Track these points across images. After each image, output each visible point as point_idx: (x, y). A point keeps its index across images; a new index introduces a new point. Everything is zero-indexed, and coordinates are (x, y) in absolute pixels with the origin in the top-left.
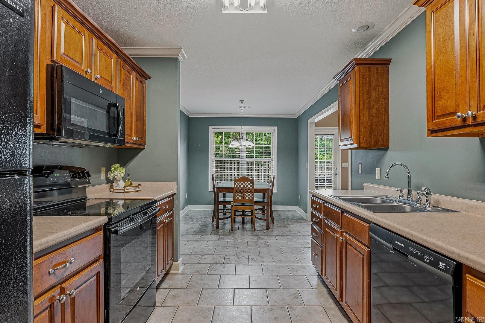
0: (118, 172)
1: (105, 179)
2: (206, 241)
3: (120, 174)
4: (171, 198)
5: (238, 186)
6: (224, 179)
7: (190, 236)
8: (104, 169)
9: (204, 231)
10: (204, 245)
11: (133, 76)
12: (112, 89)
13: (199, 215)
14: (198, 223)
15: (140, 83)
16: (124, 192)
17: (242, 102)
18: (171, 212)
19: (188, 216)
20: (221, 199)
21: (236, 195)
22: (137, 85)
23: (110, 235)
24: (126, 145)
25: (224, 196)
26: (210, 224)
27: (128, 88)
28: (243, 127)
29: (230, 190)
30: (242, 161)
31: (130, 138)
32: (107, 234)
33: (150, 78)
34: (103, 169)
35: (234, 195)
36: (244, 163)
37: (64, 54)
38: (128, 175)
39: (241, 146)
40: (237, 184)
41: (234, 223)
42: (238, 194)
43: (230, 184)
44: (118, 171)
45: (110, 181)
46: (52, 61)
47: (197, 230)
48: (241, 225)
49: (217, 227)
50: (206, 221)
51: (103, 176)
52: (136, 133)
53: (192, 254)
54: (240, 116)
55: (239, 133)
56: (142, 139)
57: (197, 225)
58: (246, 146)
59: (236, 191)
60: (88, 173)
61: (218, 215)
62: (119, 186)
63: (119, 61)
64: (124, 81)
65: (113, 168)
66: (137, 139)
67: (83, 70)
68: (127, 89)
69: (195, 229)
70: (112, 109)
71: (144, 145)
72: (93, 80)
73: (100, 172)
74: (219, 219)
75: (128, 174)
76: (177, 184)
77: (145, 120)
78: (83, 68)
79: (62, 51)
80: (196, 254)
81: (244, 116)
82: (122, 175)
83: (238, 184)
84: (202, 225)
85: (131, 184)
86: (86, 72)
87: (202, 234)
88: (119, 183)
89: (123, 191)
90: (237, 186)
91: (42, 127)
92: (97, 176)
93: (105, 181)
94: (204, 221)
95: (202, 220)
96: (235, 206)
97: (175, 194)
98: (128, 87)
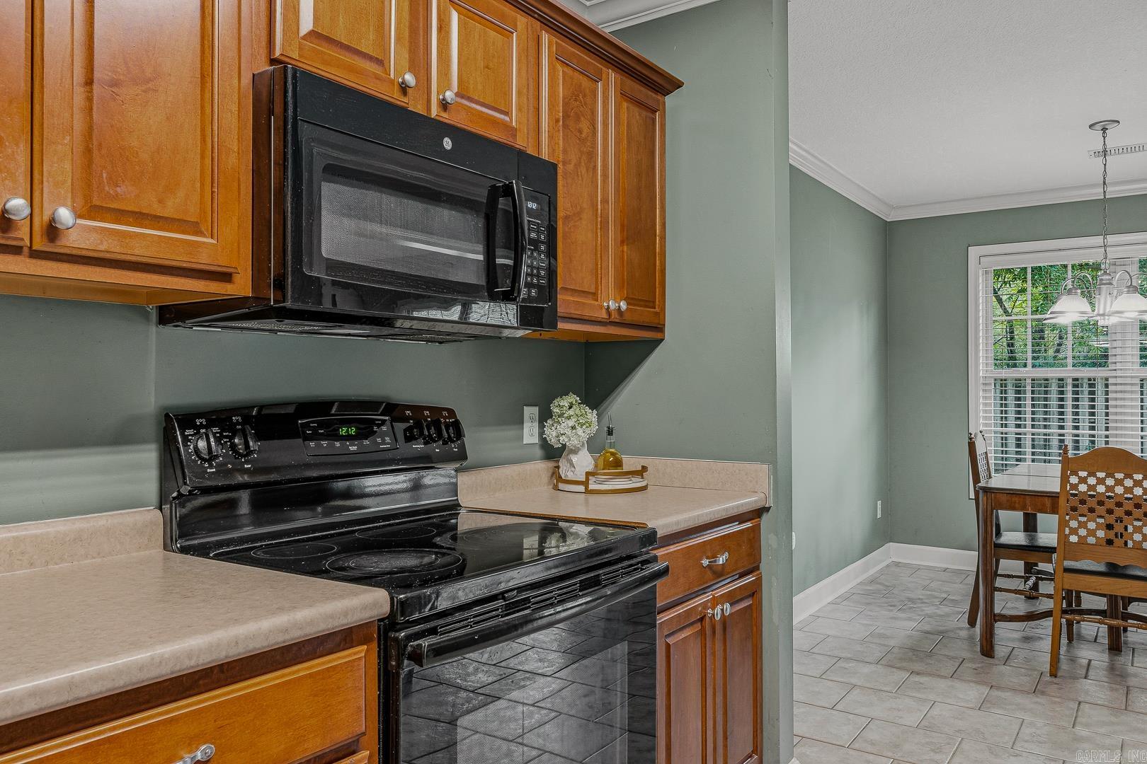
0: (571, 423)
1: (538, 447)
2: (925, 700)
3: (573, 428)
4: (749, 525)
5: (1083, 488)
6: (1033, 454)
7: (866, 669)
8: (535, 410)
9: (931, 654)
10: (912, 719)
11: (608, 89)
12: (514, 136)
13: (925, 588)
14: (910, 619)
15: (636, 110)
16: (588, 491)
17: (1104, 130)
18: (750, 579)
19: (881, 587)
20: (1014, 536)
21: (1074, 524)
22: (624, 117)
23: (399, 665)
24: (561, 325)
25: (1030, 525)
26: (961, 629)
27: (586, 131)
28: (1111, 239)
29: (1048, 502)
30: (1119, 381)
31: (596, 303)
32: (391, 657)
33: (678, 85)
34: (531, 412)
35: (1063, 524)
36: (1128, 388)
37: (313, 34)
38: (610, 432)
39: (1103, 315)
40: (1074, 480)
41: (1070, 639)
42: (1079, 522)
43: (1047, 478)
44: (569, 418)
45: (553, 453)
46: (273, 61)
47: (900, 648)
48: (1105, 657)
49: (988, 650)
50: (947, 615)
51: (530, 434)
52: (620, 285)
53: (856, 745)
54: (1097, 193)
55: (1096, 267)
56: (651, 304)
57: (904, 627)
58: (1126, 315)
59: (1074, 509)
60: (457, 425)
61: (990, 602)
62: (573, 469)
63: (545, 37)
64: (566, 104)
65: (556, 410)
66: (623, 305)
67: (392, 82)
68: (580, 131)
69: (892, 643)
70: (503, 203)
71: (660, 328)
72: (434, 112)
73: (520, 422)
74: (993, 619)
75: (609, 428)
76: (775, 472)
77: (663, 238)
78: (392, 76)
79: (306, 24)
80: (870, 749)
81: (1113, 192)
82: (580, 431)
83: (1083, 480)
84: (927, 628)
85: (618, 463)
86: (404, 88)
87: (917, 667)
88: (574, 458)
89: (582, 488)
90: (1075, 487)
91: (237, 278)
92: (510, 432)
93: (538, 452)
94: (939, 612)
95: (929, 610)
96: (1067, 570)
97: (767, 509)
98: (584, 125)
